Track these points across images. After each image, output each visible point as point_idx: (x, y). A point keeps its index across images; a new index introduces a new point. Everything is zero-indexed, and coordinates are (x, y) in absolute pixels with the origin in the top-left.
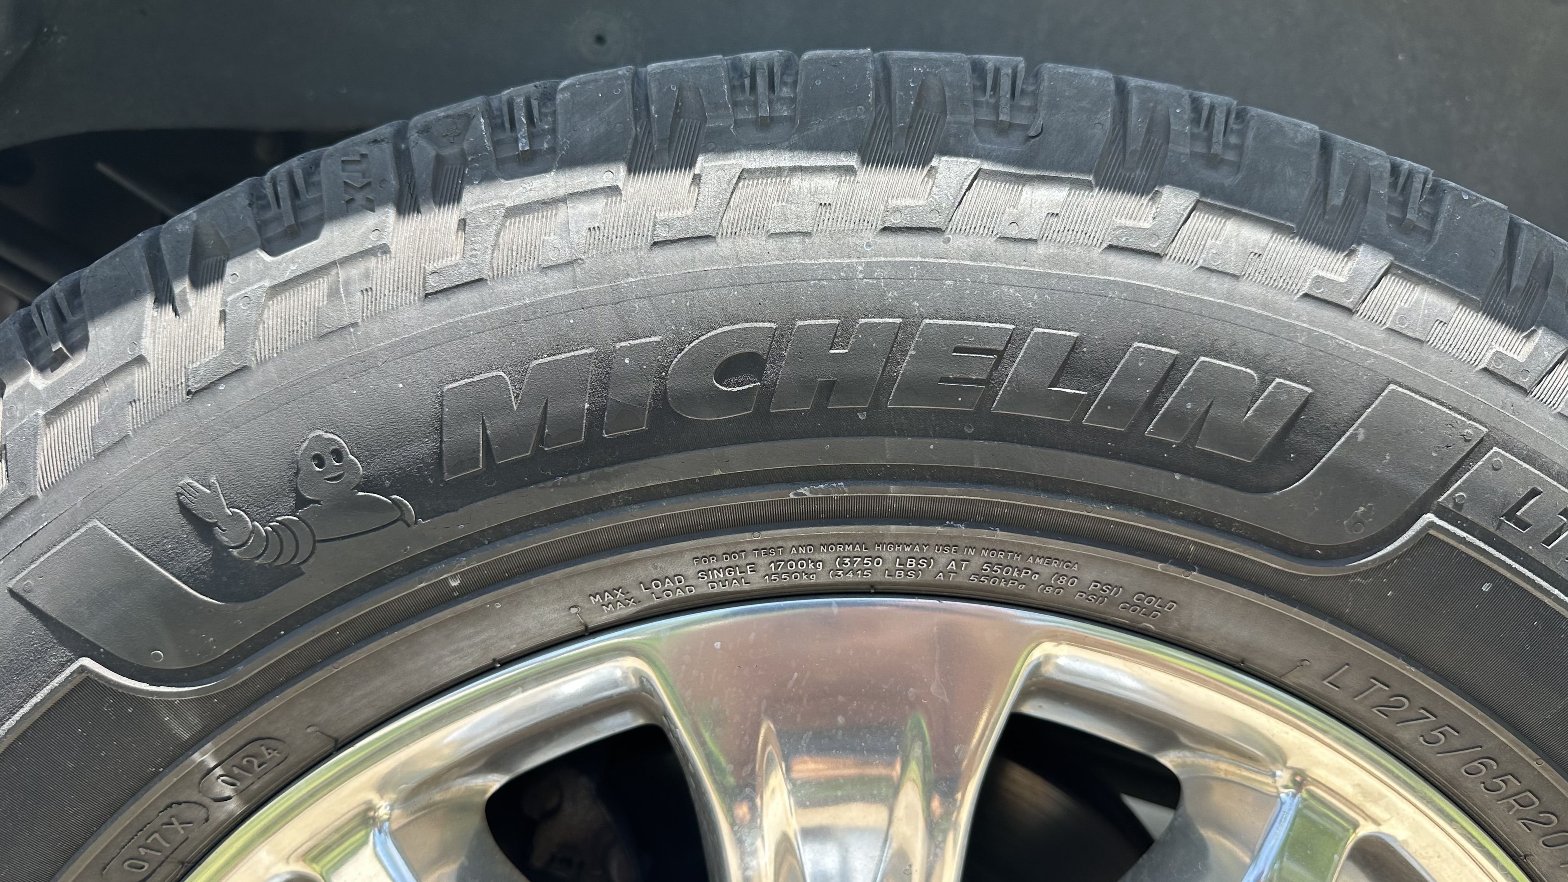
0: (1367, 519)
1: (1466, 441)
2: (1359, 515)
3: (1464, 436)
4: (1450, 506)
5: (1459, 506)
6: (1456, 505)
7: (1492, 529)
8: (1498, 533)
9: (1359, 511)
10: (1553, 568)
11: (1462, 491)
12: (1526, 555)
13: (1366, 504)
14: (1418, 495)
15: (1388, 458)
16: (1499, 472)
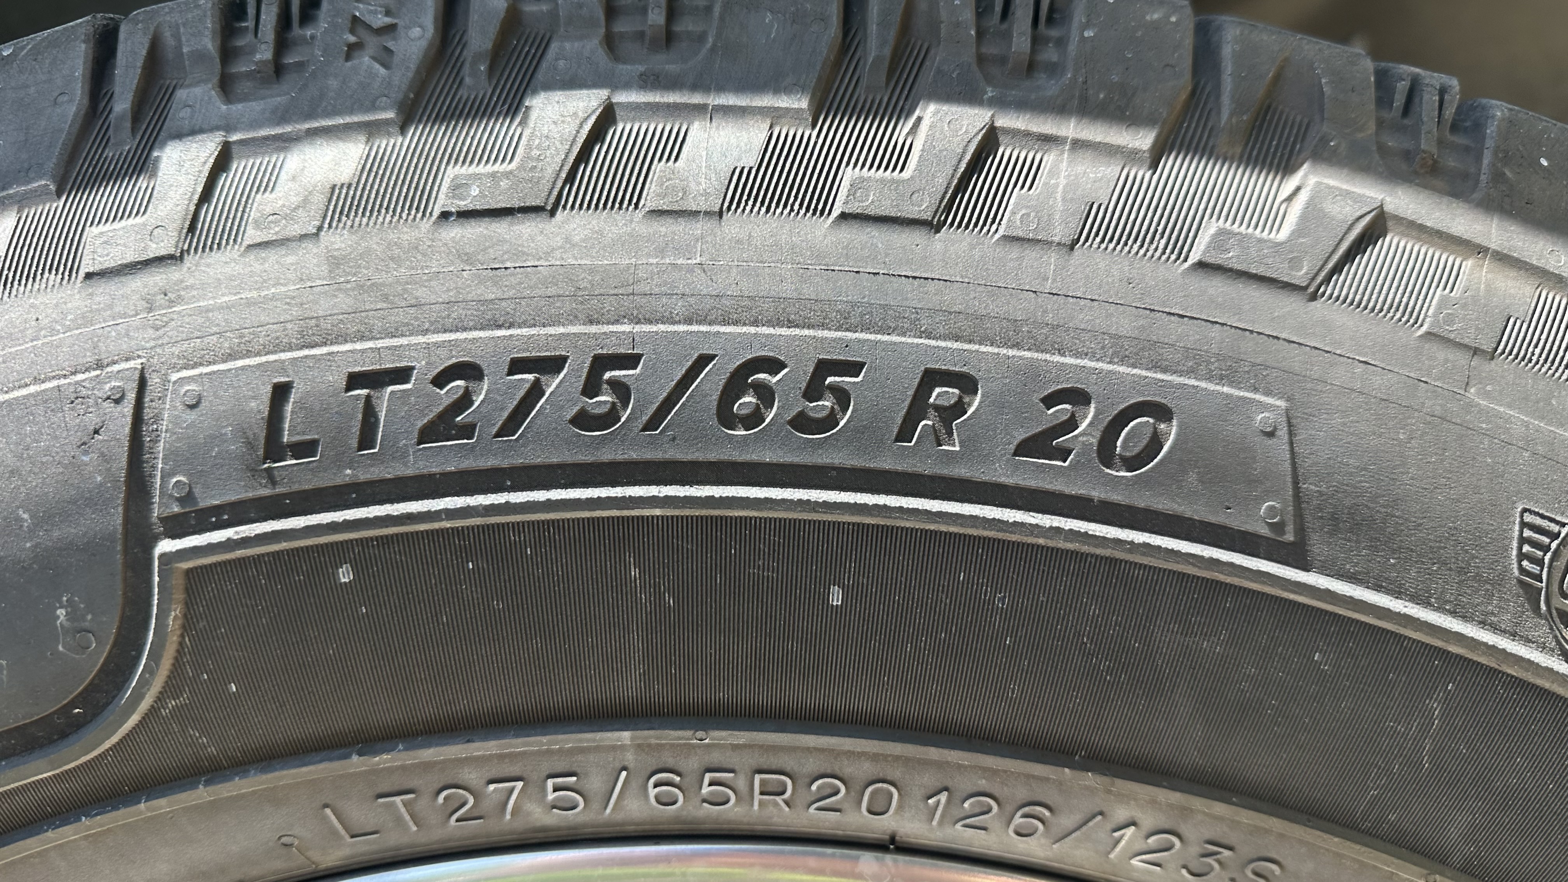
0: (84, 620)
1: (117, 401)
2: (67, 624)
3: (108, 398)
4: (176, 509)
5: (188, 498)
6: (181, 501)
7: (266, 492)
8: (279, 490)
9: (62, 618)
10: (410, 472)
11: (174, 475)
12: (355, 486)
13: (60, 602)
14: (115, 529)
15: (26, 516)
16: (204, 404)
